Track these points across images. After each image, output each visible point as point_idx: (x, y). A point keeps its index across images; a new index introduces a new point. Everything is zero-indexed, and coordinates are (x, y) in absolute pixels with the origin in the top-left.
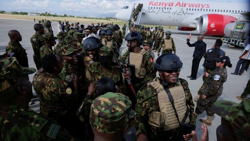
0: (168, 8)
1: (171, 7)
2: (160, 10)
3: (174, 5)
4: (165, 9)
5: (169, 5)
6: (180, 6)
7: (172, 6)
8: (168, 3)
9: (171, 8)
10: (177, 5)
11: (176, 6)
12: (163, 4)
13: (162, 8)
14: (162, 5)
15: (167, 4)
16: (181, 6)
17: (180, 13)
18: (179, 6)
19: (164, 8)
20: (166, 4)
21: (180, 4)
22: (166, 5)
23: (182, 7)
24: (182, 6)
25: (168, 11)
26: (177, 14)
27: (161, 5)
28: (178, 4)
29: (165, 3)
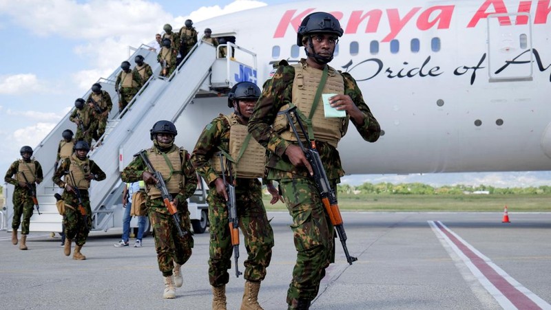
0: (415, 45)
1: (435, 31)
2: (356, 59)
3: (461, 17)
4: (395, 47)
5: (424, 24)
6: (505, 21)
7: (445, 22)
8: (414, 11)
9: (436, 44)
10: (481, 14)
11: (473, 23)
12: (375, 17)
13: (374, 46)
14: (372, 28)
15: (408, 18)
16: (513, 19)
17: (511, 71)
18: (494, 21)
19: (385, 48)
20: (402, 16)
21: (501, 9)
22: (397, 25)
23: (523, 29)
24: (522, 20)
25: (416, 60)
26: (492, 80)
27: (363, 26)
28: (491, 9)
29: (393, 14)
